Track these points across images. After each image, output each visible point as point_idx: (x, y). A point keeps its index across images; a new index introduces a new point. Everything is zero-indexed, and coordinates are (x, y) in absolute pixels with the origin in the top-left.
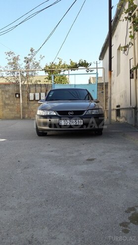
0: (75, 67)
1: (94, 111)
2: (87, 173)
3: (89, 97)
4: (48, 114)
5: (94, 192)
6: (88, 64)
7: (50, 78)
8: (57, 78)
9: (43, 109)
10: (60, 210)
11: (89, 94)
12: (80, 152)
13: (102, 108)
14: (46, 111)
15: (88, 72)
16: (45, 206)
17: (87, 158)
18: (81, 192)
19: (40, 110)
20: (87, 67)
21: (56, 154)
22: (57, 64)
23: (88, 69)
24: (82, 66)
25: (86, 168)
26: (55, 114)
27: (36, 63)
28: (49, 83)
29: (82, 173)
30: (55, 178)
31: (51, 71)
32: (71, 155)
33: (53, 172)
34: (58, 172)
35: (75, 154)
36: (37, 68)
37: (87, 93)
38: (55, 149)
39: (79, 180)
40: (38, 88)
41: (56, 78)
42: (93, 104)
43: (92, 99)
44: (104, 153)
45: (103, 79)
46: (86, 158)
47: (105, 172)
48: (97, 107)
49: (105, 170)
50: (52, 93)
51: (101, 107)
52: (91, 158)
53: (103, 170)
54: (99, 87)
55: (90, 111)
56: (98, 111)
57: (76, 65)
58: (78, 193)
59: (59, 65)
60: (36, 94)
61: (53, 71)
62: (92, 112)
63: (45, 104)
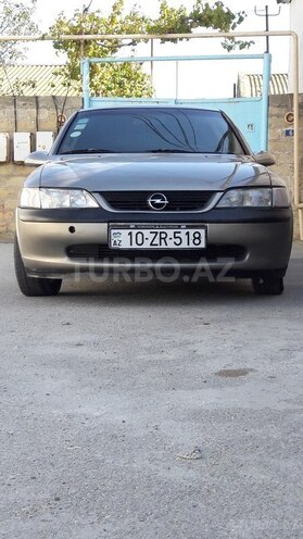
0: (176, 28)
1: (253, 193)
2: (219, 415)
3: (232, 141)
4: (67, 204)
5: (241, 473)
6: (230, 16)
7: (74, 73)
8: (104, 73)
9: (44, 185)
10: (107, 527)
11: (232, 130)
12: (191, 347)
13: (283, 183)
14: (55, 193)
15: (230, 48)
16: (48, 516)
17: (219, 368)
18: (191, 474)
19: (32, 186)
20: (225, 29)
21: (96, 355)
22: (105, 15)
23: (232, 38)
24: (207, 25)
25: (212, 400)
26: (92, 204)
27: (16, 12)
28: (73, 93)
29: (197, 415)
30: (88, 429)
31: (78, 43)
32: (157, 357)
33: (83, 410)
34: (103, 409)
35: (172, 355)
36: (23, 29)
37: (225, 128)
38: (94, 337)
39: (187, 437)
40: (27, 114)
41: (102, 71)
42: (247, 168)
43: (245, 152)
44: (289, 351)
45: (291, 81)
46: (218, 366)
47: (289, 411)
48: (263, 179)
49: (290, 406)
50: (81, 125)
51: (278, 180)
52: (235, 367)
53: (282, 407)
54: (275, 111)
55: (234, 196)
56: (267, 196)
57: (183, 19)
58: (179, 474)
59: (113, 18)
60: (16, 136)
61: (87, 42)
62: (243, 198)
63: (53, 165)
